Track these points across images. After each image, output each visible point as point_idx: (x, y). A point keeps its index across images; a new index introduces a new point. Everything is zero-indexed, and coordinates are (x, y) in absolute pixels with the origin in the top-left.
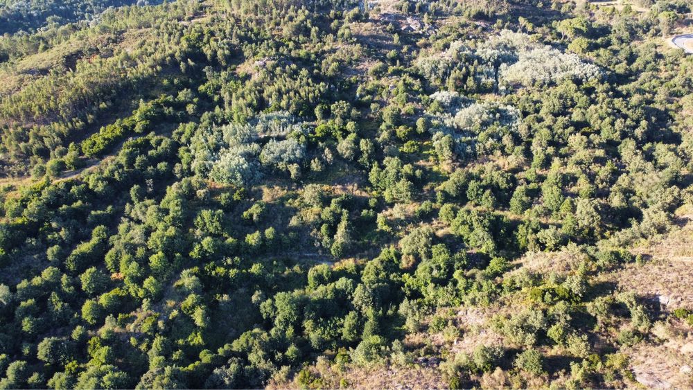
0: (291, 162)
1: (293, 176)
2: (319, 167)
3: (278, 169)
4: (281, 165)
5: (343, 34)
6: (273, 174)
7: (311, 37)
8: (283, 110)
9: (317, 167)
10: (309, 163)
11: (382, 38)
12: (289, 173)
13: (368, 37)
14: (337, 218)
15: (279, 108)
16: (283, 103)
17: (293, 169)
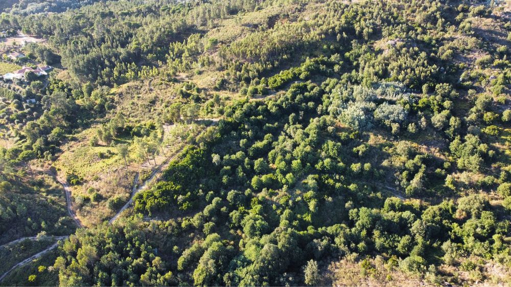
0: (394, 121)
1: (393, 132)
2: (414, 130)
3: (384, 124)
4: (387, 122)
5: (464, 27)
6: (380, 127)
7: (437, 25)
8: (399, 81)
9: (412, 129)
10: (407, 125)
11: (496, 34)
12: (391, 128)
13: (485, 31)
14: (417, 169)
15: (397, 80)
16: (401, 77)
17: (395, 127)
